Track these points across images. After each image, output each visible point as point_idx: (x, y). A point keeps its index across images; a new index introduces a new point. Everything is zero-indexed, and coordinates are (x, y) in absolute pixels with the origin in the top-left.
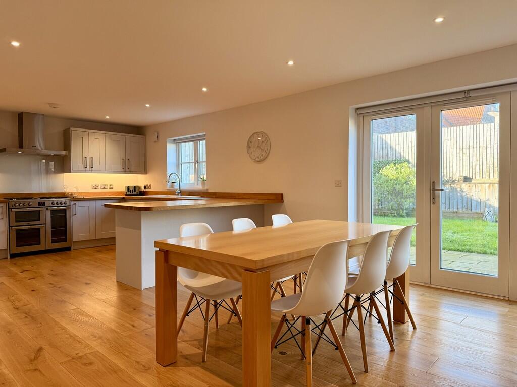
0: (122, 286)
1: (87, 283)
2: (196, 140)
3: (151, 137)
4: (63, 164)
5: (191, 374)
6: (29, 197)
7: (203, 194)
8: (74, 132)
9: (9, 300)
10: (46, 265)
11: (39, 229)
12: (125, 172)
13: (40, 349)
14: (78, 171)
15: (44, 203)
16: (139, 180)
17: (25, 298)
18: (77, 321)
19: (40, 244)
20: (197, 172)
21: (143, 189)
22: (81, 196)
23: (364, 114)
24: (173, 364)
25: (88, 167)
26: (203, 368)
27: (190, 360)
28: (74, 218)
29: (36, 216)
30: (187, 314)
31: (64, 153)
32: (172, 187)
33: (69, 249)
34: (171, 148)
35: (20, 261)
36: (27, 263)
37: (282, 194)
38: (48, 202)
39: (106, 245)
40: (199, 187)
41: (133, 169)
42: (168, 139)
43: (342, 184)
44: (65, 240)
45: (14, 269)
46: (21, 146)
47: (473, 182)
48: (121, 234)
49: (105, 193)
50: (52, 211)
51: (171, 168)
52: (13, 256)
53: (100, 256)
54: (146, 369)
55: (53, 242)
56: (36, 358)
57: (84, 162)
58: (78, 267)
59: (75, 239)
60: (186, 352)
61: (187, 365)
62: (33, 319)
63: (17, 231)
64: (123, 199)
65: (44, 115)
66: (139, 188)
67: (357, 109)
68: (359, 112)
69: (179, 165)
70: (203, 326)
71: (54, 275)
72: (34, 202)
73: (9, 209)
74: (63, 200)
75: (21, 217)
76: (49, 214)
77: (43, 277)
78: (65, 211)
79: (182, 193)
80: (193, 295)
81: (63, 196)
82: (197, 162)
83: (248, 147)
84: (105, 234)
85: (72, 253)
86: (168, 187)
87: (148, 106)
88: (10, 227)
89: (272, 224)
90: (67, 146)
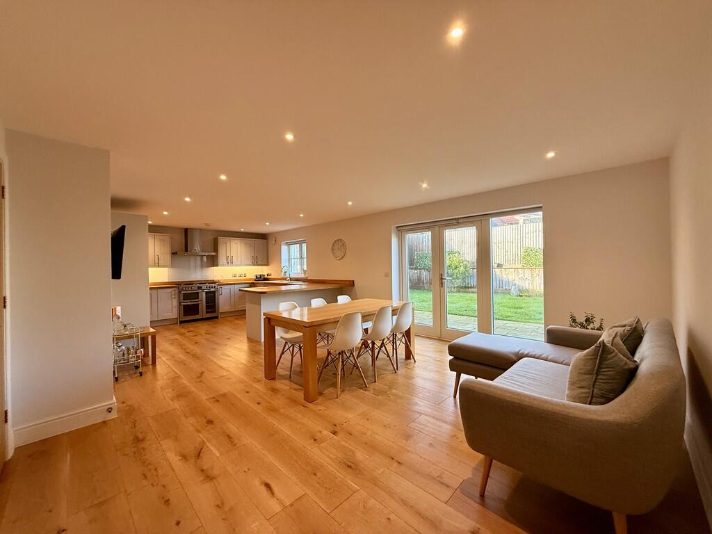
0: (250, 340)
1: (229, 339)
2: (300, 243)
3: (272, 241)
4: (213, 261)
5: (282, 383)
6: (190, 283)
7: (305, 280)
8: (221, 240)
9: (182, 348)
10: (203, 328)
11: (198, 305)
12: (254, 265)
13: (203, 373)
14: (223, 265)
15: (201, 287)
16: (263, 270)
17: (191, 347)
18: (223, 359)
19: (198, 314)
20: (301, 264)
21: (266, 276)
22: (225, 283)
23: (402, 230)
24: (274, 379)
25: (230, 262)
26: (290, 381)
27: (283, 377)
28: (220, 297)
29: (196, 296)
30: (283, 353)
31: (214, 254)
32: (285, 275)
33: (217, 317)
34: (284, 248)
35: (186, 325)
36: (191, 326)
37: (353, 281)
38: (204, 286)
39: (240, 314)
40: (302, 276)
41: (259, 262)
42: (283, 243)
43: (388, 275)
44: (214, 312)
45: (183, 331)
46: (186, 251)
47: (504, 267)
48: (249, 307)
49: (241, 280)
50: (206, 292)
51: (284, 263)
52: (181, 322)
53: (237, 321)
54: (259, 381)
55: (207, 312)
56: (200, 377)
57: (227, 259)
58: (223, 329)
59: (220, 311)
60: (282, 374)
61: (280, 379)
62: (198, 358)
63: (184, 306)
64: (252, 285)
65: (201, 229)
66: (264, 275)
67: (398, 227)
68: (399, 229)
69: (289, 260)
70: (290, 360)
71: (209, 334)
72: (195, 287)
73: (179, 292)
74: (213, 285)
75: (186, 297)
76: (204, 294)
77: (201, 335)
78: (214, 292)
79: (291, 279)
80: (286, 343)
81: (213, 282)
82: (301, 258)
83: (333, 250)
84: (240, 308)
85: (220, 320)
86: (282, 275)
87: (267, 224)
88: (180, 303)
89: (337, 302)
90: (216, 250)
